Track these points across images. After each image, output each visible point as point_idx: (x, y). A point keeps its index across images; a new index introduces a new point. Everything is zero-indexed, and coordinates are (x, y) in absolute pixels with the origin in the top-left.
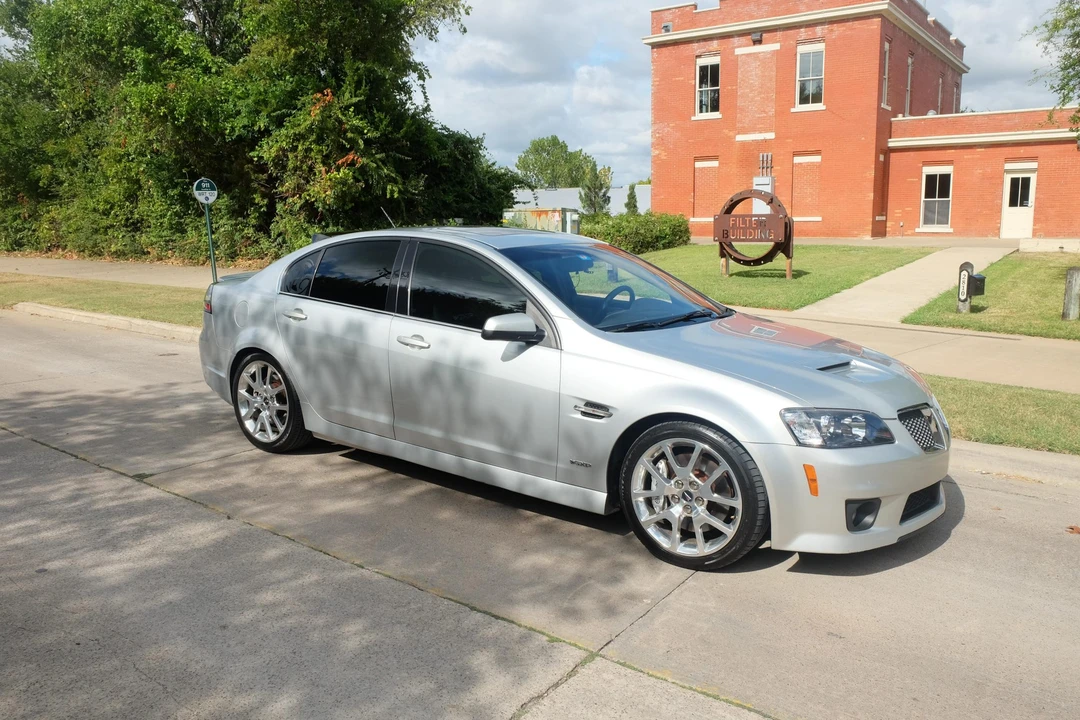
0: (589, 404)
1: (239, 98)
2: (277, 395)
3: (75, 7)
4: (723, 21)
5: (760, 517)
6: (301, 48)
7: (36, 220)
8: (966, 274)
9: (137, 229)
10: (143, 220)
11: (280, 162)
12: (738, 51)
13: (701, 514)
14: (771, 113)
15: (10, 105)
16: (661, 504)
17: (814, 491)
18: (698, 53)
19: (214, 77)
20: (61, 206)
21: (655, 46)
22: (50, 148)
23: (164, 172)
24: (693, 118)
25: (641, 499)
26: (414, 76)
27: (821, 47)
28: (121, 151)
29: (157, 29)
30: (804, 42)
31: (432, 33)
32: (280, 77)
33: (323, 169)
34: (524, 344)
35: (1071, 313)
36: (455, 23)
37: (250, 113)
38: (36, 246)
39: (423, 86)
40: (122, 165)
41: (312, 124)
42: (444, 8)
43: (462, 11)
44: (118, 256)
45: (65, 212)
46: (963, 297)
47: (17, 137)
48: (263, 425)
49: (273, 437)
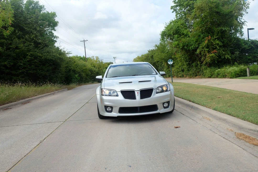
1: (193, 41)
11: (200, 53)
17: (102, 103)
32: (200, 35)
33: (208, 54)
37: (195, 44)
41: (205, 45)
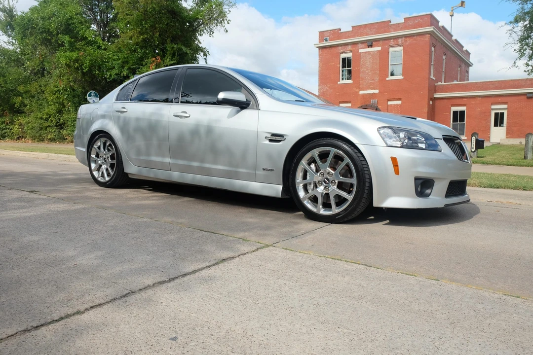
0: (273, 135)
1: (114, 60)
2: (111, 156)
3: (36, 16)
4: (354, 36)
5: (367, 188)
6: (146, 36)
7: (12, 124)
8: (475, 138)
9: (62, 128)
10: (65, 123)
12: (361, 51)
13: (334, 189)
14: (376, 80)
15: (3, 68)
16: (312, 187)
17: (397, 172)
18: (341, 51)
19: (103, 51)
20: (25, 117)
21: (320, 48)
22: (21, 89)
23: (76, 99)
24: (339, 83)
25: (301, 185)
26: (202, 54)
27: (401, 48)
28: (56, 89)
29: (76, 27)
30: (393, 47)
31: (211, 33)
32: (135, 51)
34: (240, 109)
35: (529, 156)
36: (222, 28)
37: (119, 68)
38: (11, 137)
39: (205, 59)
40: (56, 95)
42: (217, 21)
43: (226, 22)
44: (52, 141)
45: (27, 119)
46: (473, 150)
47: (6, 83)
48: (103, 173)
49: (107, 179)
